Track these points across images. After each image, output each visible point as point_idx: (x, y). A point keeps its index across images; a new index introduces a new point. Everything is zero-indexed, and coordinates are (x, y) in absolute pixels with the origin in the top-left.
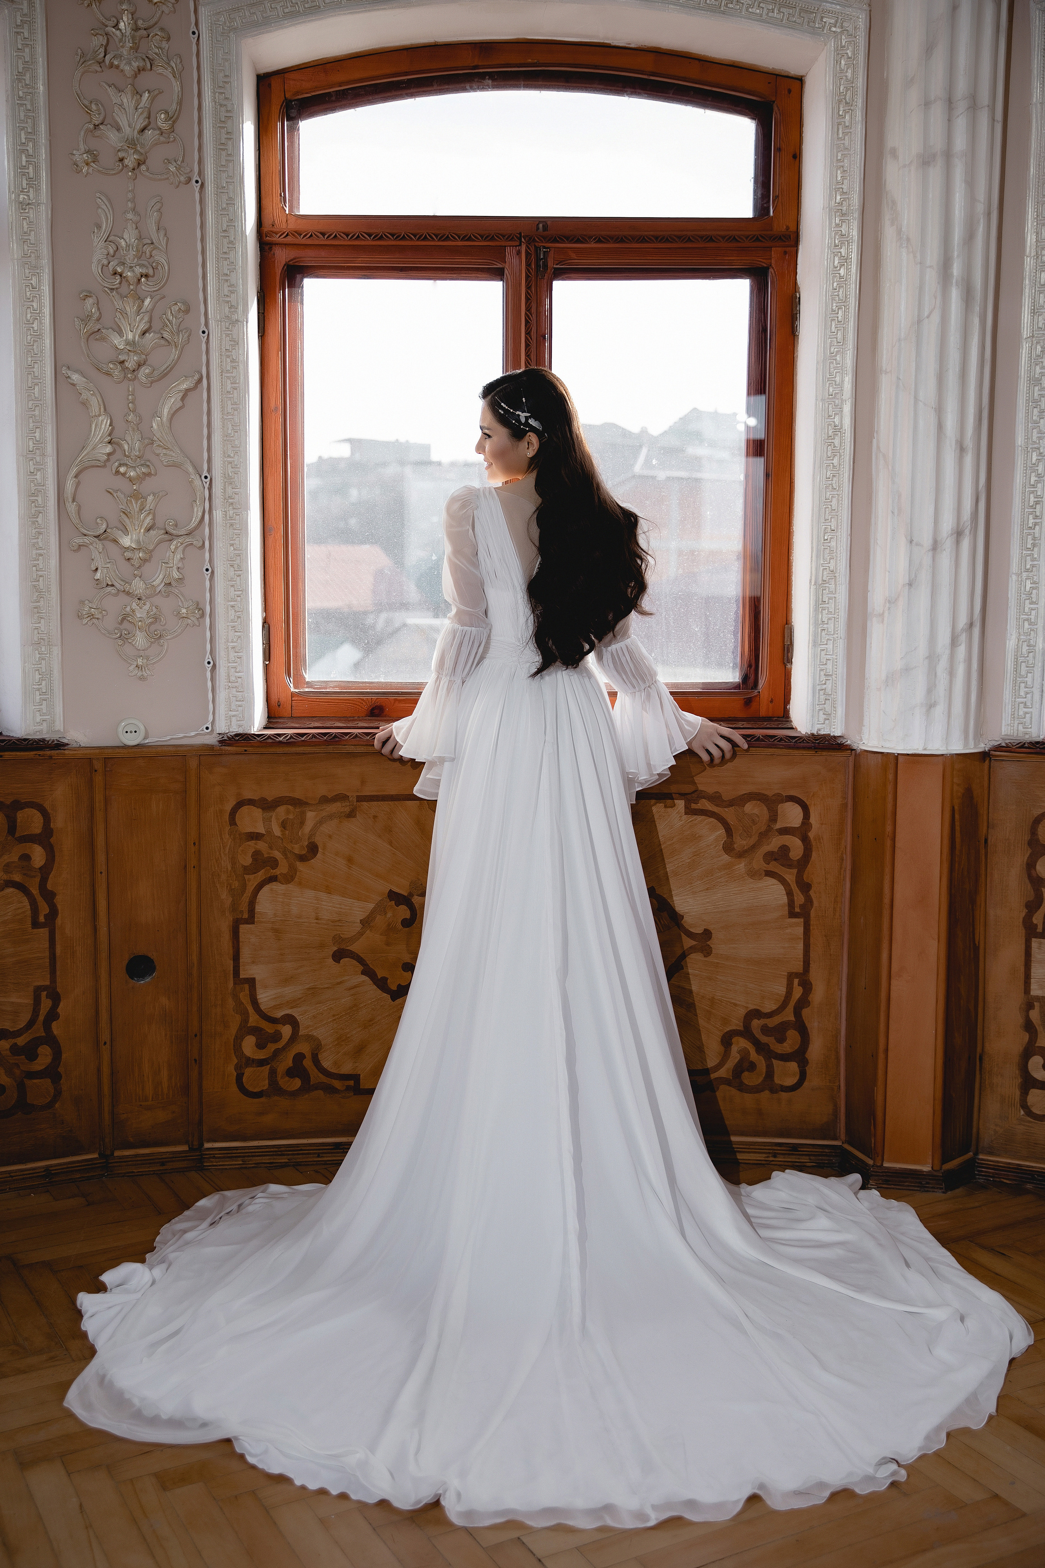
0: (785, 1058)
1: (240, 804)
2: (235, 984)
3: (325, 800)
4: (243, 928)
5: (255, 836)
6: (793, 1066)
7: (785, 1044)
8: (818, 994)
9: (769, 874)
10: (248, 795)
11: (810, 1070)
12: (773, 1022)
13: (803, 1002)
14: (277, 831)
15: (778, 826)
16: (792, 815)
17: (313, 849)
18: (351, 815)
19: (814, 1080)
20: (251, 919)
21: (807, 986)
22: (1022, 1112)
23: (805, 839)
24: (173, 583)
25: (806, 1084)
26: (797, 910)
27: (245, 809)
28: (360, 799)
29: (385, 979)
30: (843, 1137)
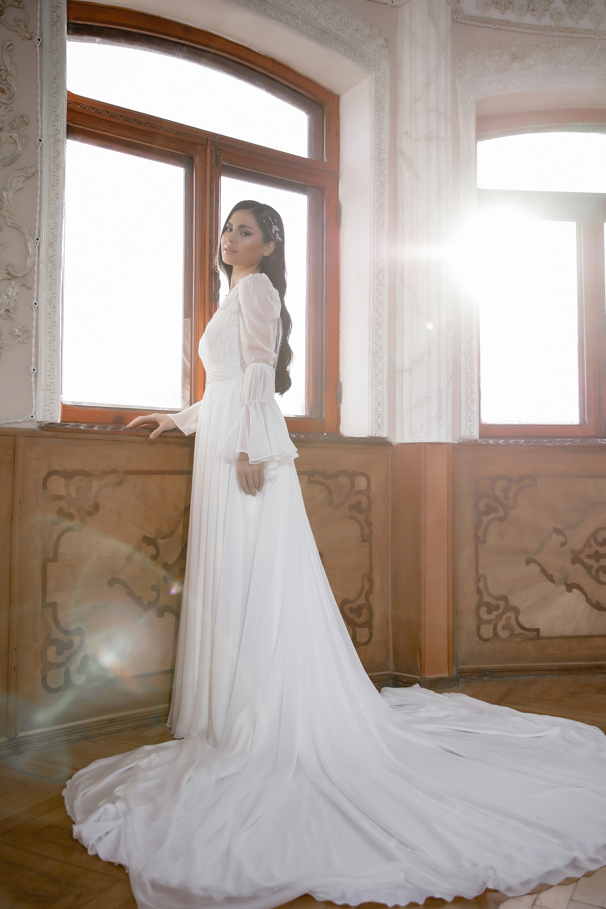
0: (361, 626)
1: (50, 474)
2: (43, 607)
3: (105, 473)
4: (50, 565)
5: (58, 498)
6: (366, 630)
7: (362, 618)
8: (377, 587)
9: (351, 517)
10: (56, 467)
11: (375, 631)
12: (355, 605)
13: (370, 592)
14: (73, 493)
15: (355, 489)
16: (361, 483)
17: (96, 507)
18: (120, 483)
19: (377, 637)
20: (55, 559)
21: (371, 582)
22: (478, 639)
23: (369, 497)
24: (11, 311)
25: (373, 639)
26: (366, 538)
27: (53, 478)
28: (128, 473)
29: (140, 597)
30: (392, 667)
